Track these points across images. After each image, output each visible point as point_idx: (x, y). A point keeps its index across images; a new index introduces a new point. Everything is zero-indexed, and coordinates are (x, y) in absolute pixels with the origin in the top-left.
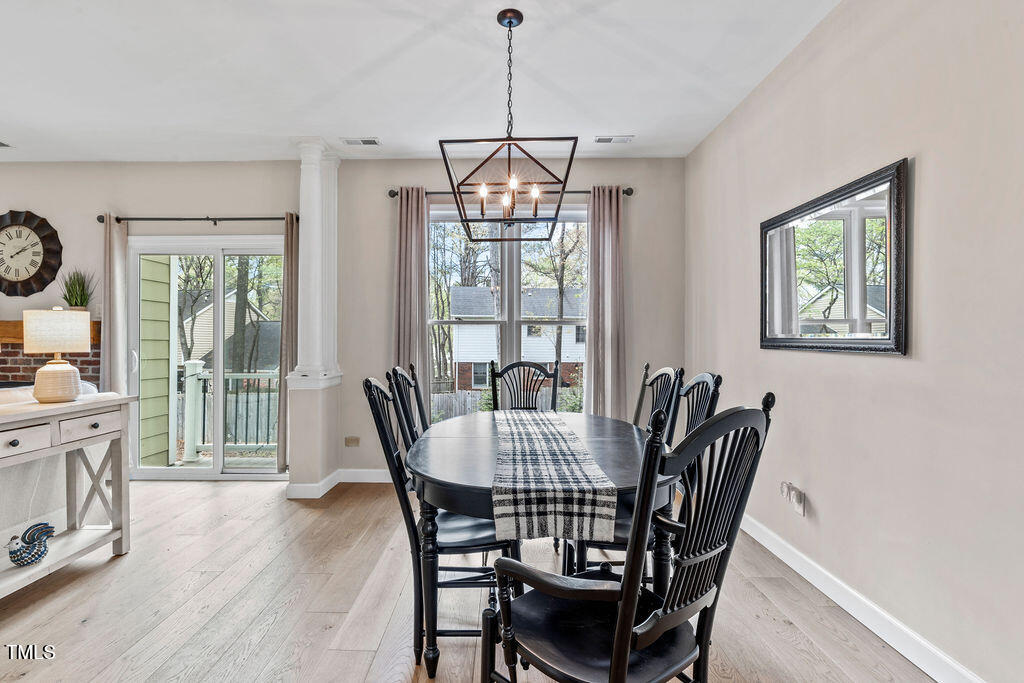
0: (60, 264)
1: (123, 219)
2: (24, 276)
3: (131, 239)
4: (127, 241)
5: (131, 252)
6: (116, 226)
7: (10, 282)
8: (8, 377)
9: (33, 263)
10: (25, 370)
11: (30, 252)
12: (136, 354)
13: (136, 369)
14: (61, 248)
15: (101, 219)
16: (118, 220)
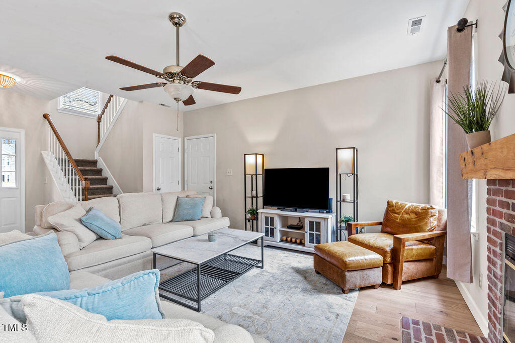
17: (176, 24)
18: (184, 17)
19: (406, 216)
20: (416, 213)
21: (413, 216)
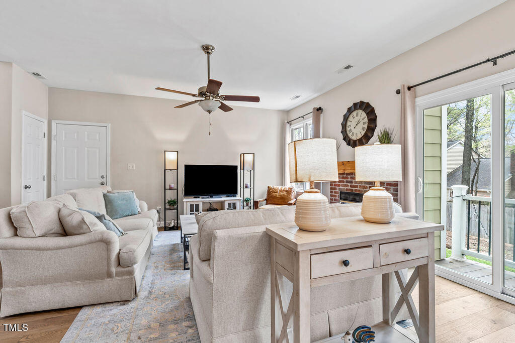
0: (376, 126)
1: (412, 87)
2: (359, 136)
3: (417, 99)
4: (415, 102)
5: (417, 109)
6: (408, 93)
7: (354, 140)
8: (353, 190)
9: (363, 129)
10: (360, 187)
11: (362, 123)
12: (421, 180)
13: (421, 191)
14: (376, 117)
15: (398, 92)
16: (409, 88)
17: (208, 53)
18: (211, 46)
19: (282, 193)
20: (286, 191)
21: (285, 193)
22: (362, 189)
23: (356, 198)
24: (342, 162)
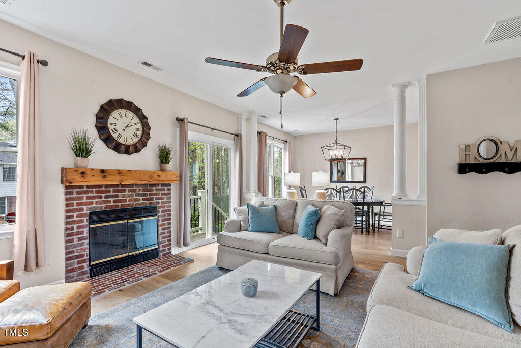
2: (131, 142)
8: (118, 206)
9: (135, 135)
11: (134, 128)
22: (133, 203)
23: (122, 215)
24: (119, 170)
